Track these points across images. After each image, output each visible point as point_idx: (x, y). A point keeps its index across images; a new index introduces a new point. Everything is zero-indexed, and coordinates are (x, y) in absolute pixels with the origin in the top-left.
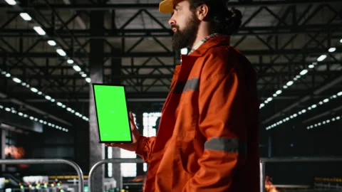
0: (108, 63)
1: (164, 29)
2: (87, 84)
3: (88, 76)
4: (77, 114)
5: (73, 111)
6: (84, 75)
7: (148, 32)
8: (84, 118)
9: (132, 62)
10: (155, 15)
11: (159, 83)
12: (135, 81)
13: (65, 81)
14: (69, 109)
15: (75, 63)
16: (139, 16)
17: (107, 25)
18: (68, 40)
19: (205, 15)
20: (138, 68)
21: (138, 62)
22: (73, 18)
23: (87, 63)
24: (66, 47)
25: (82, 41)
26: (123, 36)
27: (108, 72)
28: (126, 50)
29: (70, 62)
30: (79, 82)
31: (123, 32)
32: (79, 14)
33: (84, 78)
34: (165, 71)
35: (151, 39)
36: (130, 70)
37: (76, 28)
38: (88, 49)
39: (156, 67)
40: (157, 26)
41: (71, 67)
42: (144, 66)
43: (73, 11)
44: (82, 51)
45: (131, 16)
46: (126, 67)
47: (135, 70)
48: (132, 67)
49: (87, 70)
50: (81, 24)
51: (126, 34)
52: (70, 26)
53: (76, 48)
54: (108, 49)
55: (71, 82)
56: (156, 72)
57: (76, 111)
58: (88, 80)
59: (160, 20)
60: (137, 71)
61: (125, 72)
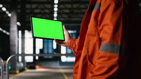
0: (19, 7)
2: (9, 17)
3: (10, 13)
5: (2, 30)
6: (7, 12)
9: (31, 6)
15: (3, 7)
20: (34, 9)
21: (34, 6)
29: (1, 6)
30: (5, 16)
34: (47, 11)
39: (42, 9)
42: (37, 8)
46: (28, 9)
48: (31, 9)
55: (1, 16)
56: (43, 12)
57: (4, 30)
58: (10, 15)
60: (33, 11)
61: (28, 11)
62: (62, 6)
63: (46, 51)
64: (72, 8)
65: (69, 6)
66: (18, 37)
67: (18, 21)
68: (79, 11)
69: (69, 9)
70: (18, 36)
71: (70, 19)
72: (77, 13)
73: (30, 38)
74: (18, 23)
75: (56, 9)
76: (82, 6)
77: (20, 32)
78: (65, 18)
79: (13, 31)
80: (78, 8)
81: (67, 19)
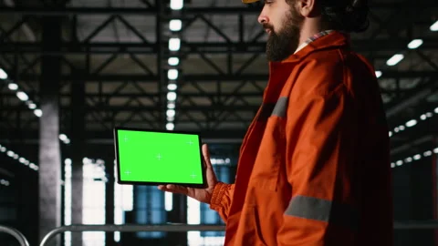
0: (66, 89)
1: (145, 44)
2: (37, 119)
3: (38, 107)
4: (22, 160)
5: (16, 156)
6: (32, 106)
7: (123, 47)
8: (33, 166)
9: (100, 88)
10: (132, 24)
11: (137, 117)
12: (104, 114)
13: (5, 114)
14: (11, 154)
15: (21, 89)
16: (110, 25)
17: (65, 36)
18: (10, 56)
19: (311, 8)
20: (109, 96)
21: (108, 88)
22: (17, 26)
23: (37, 89)
24: (8, 67)
25: (30, 57)
26: (88, 52)
27: (66, 101)
28: (91, 71)
29: (13, 87)
30: (24, 116)
31: (88, 47)
32: (25, 20)
33: (33, 110)
34: (146, 102)
35: (126, 56)
36: (97, 99)
37: (22, 39)
38: (38, 69)
39: (133, 96)
40: (135, 39)
41: (13, 94)
42: (116, 94)
43: (18, 16)
44: (30, 72)
45: (99, 24)
46: (91, 96)
47: (104, 99)
48: (100, 95)
49: (37, 99)
50: (29, 34)
51: (93, 49)
52: (14, 37)
53: (21, 68)
54: (66, 70)
55: (14, 116)
56: (134, 103)
57: (20, 156)
58: (38, 113)
59: (139, 30)
60: (107, 102)
61: (90, 102)
62: (189, 88)
63: (142, 218)
64: (219, 94)
65: (210, 87)
66: (63, 178)
67: (61, 132)
68: (239, 102)
69: (210, 96)
70: (63, 173)
71: (212, 124)
72: (232, 109)
73: (96, 180)
74: (64, 137)
75: (172, 97)
76: (249, 87)
77: (68, 162)
78: (197, 122)
79: (49, 160)
80: (237, 94)
81: (204, 125)
